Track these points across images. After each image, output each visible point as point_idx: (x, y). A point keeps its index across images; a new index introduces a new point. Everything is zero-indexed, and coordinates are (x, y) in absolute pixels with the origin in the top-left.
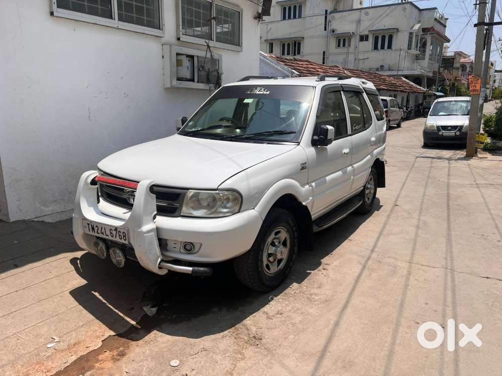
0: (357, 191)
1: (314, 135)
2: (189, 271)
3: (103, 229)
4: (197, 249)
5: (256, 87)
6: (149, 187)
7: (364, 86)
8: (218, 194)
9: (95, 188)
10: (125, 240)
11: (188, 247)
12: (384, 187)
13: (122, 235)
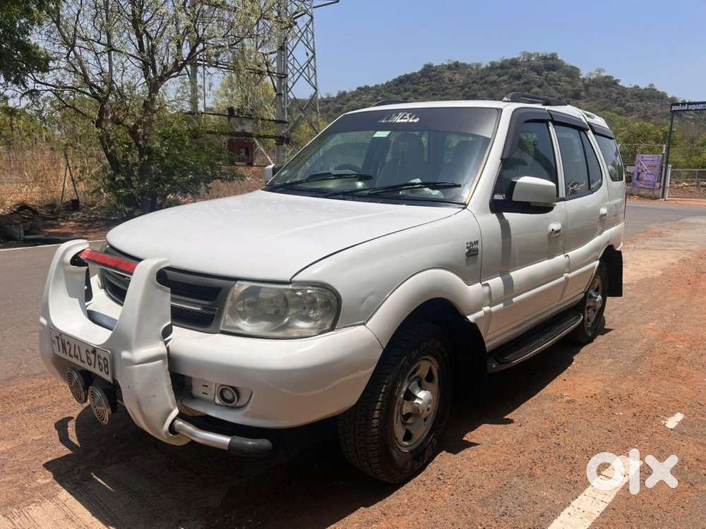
0: (573, 300)
1: (495, 191)
2: (223, 444)
3: (77, 349)
4: (244, 399)
5: (397, 112)
6: (156, 271)
7: (589, 120)
8: (295, 291)
9: (82, 272)
10: (107, 373)
11: (228, 395)
12: (621, 296)
13: (102, 361)
